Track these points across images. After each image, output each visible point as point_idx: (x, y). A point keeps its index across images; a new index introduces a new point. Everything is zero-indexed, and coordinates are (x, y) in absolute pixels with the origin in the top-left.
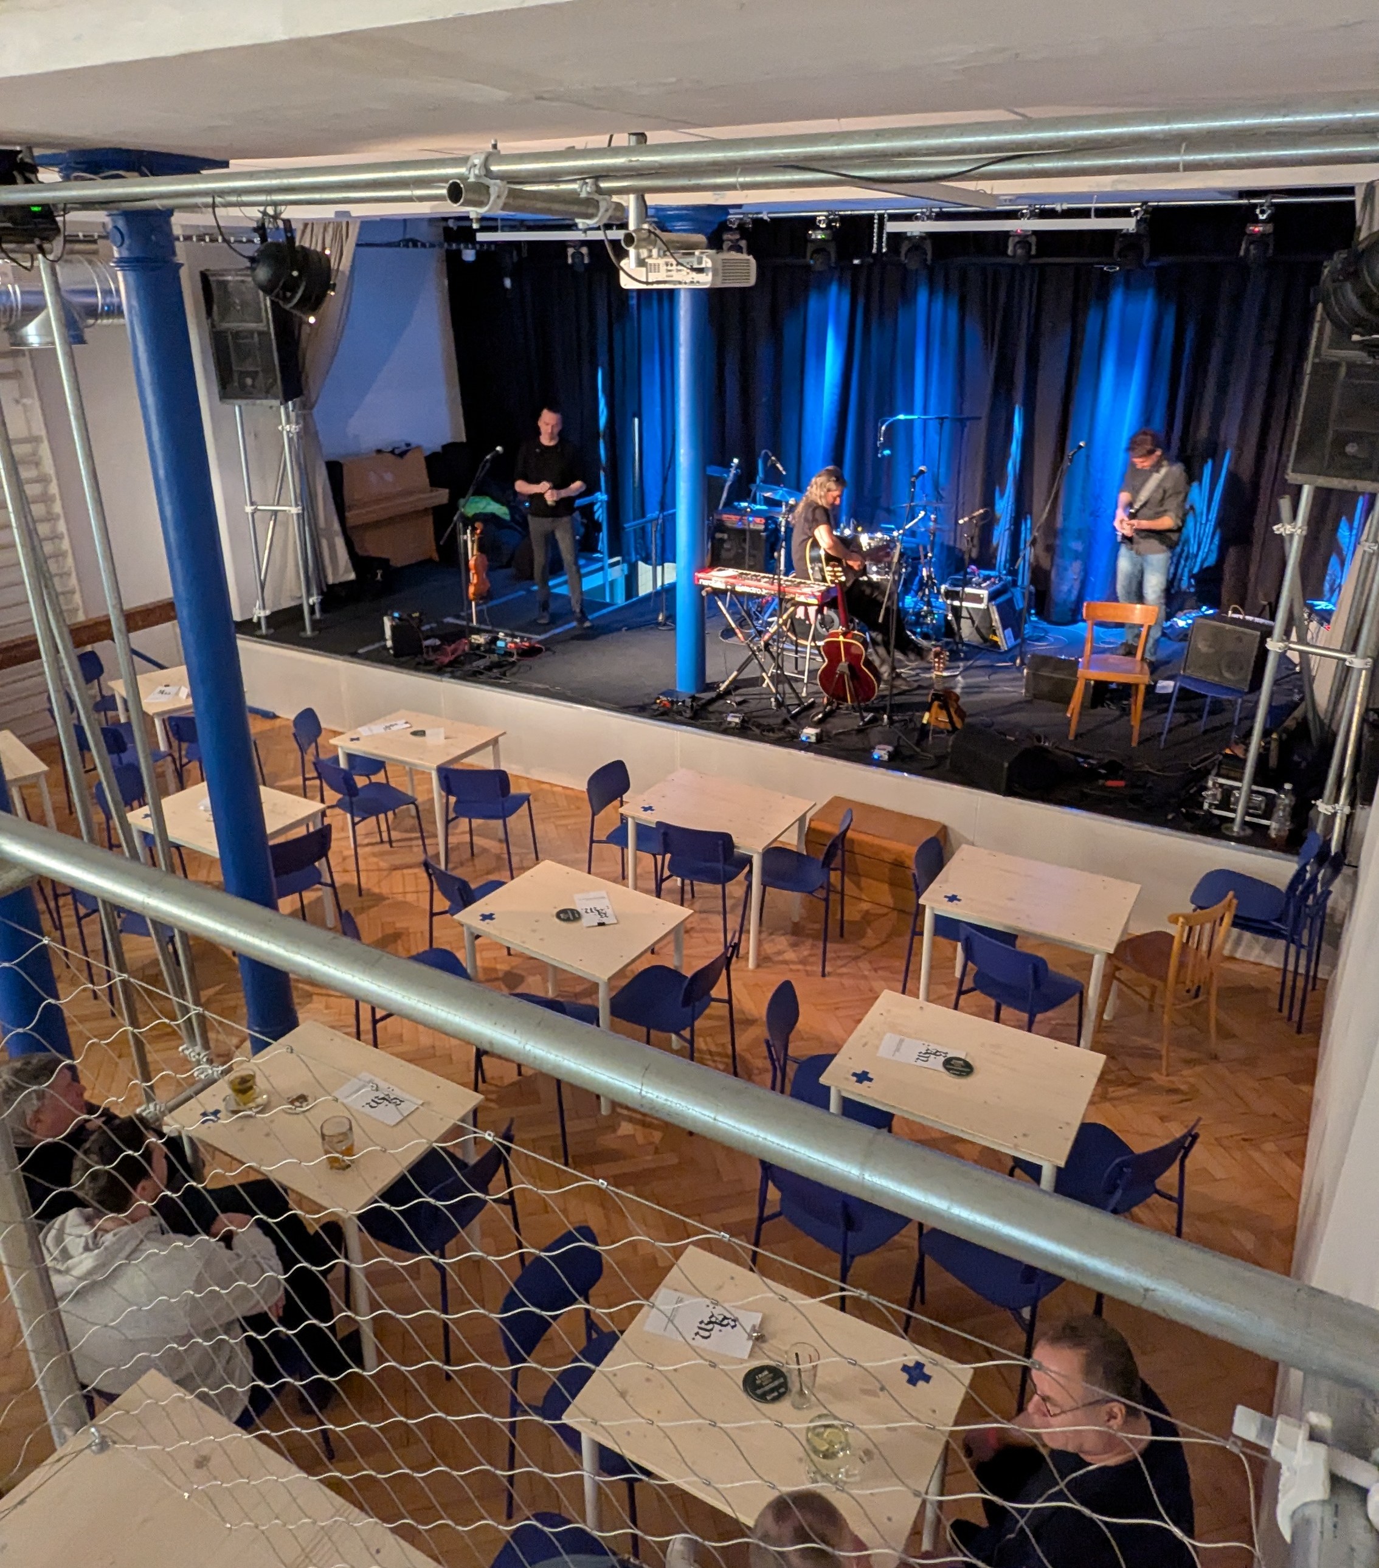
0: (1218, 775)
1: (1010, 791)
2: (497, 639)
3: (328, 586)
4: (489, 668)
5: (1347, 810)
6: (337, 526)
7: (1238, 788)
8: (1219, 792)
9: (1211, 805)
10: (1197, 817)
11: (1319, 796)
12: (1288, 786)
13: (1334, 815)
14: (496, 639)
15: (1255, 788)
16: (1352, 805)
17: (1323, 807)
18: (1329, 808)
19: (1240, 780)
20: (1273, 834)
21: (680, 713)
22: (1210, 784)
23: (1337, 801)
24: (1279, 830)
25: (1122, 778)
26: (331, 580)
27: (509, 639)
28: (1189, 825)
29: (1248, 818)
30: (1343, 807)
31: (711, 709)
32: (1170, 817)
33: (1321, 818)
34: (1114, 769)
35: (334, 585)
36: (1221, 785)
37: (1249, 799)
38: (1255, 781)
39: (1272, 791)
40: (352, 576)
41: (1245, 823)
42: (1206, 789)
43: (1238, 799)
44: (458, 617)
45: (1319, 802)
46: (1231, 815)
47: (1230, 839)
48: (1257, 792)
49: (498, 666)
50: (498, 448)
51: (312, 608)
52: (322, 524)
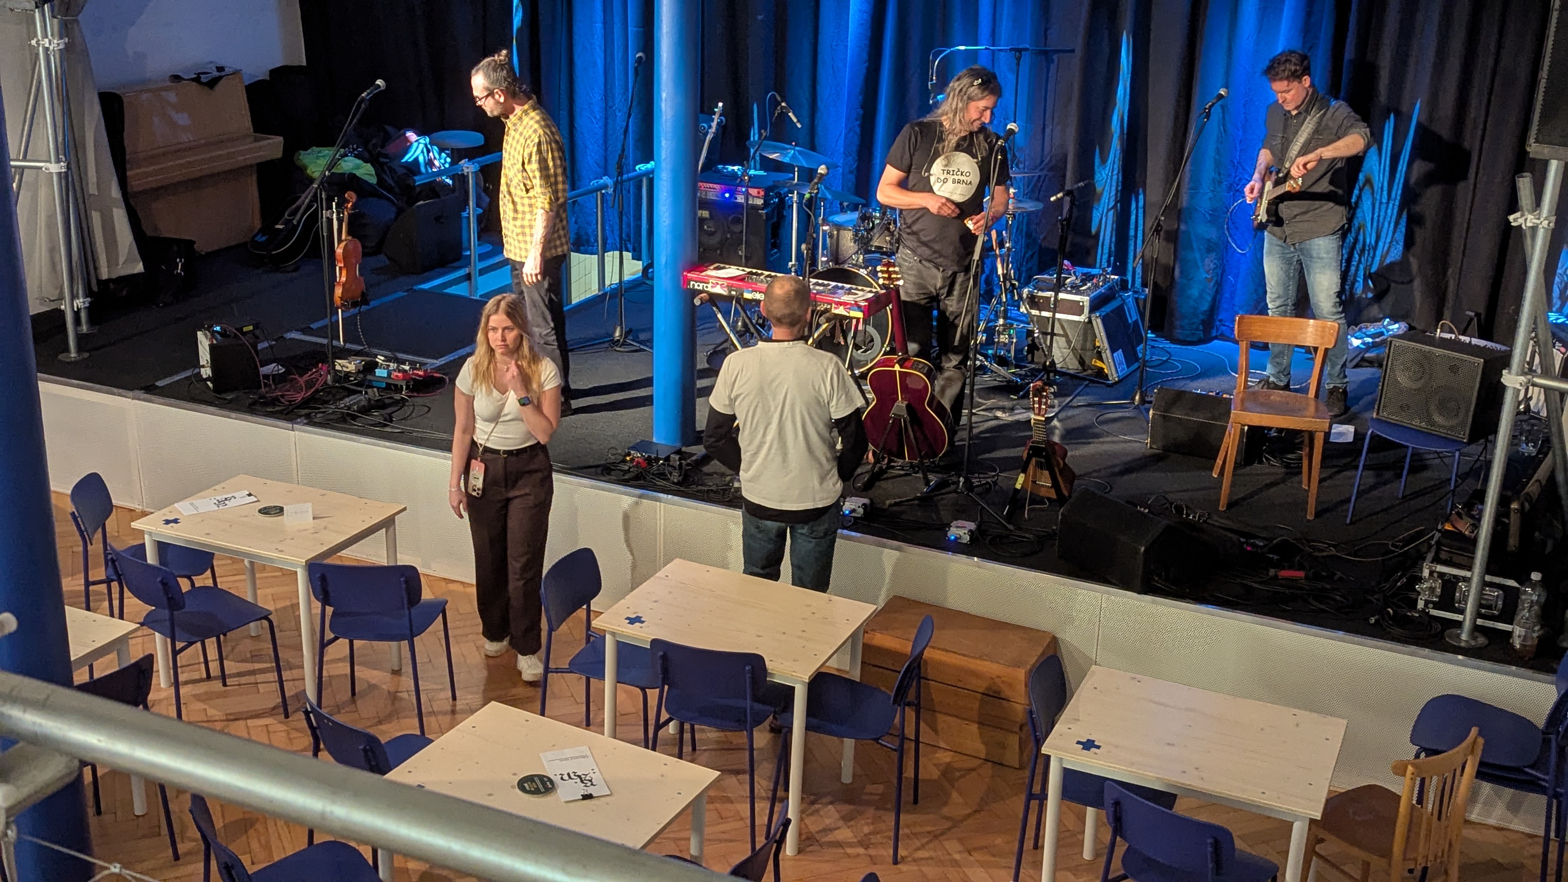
0: (1437, 560)
1: (1147, 588)
2: (376, 365)
3: (99, 282)
4: (366, 410)
6: (115, 192)
7: (1466, 580)
8: (1438, 584)
9: (1427, 602)
10: (1411, 619)
12: (1536, 576)
14: (371, 367)
15: (1488, 578)
19: (1470, 568)
20: (1518, 645)
21: (662, 475)
22: (1426, 573)
24: (1525, 638)
25: (1301, 567)
26: (104, 275)
27: (393, 366)
28: (1397, 631)
29: (1479, 622)
31: (706, 469)
32: (1373, 622)
34: (1286, 553)
35: (109, 281)
36: (1441, 575)
37: (1481, 594)
38: (1490, 568)
39: (1512, 583)
40: (139, 268)
41: (1477, 629)
42: (1420, 579)
43: (1465, 598)
44: (306, 331)
46: (1459, 617)
47: (1457, 650)
48: (1491, 585)
49: (380, 405)
50: (379, 82)
51: (77, 314)
52: (92, 189)
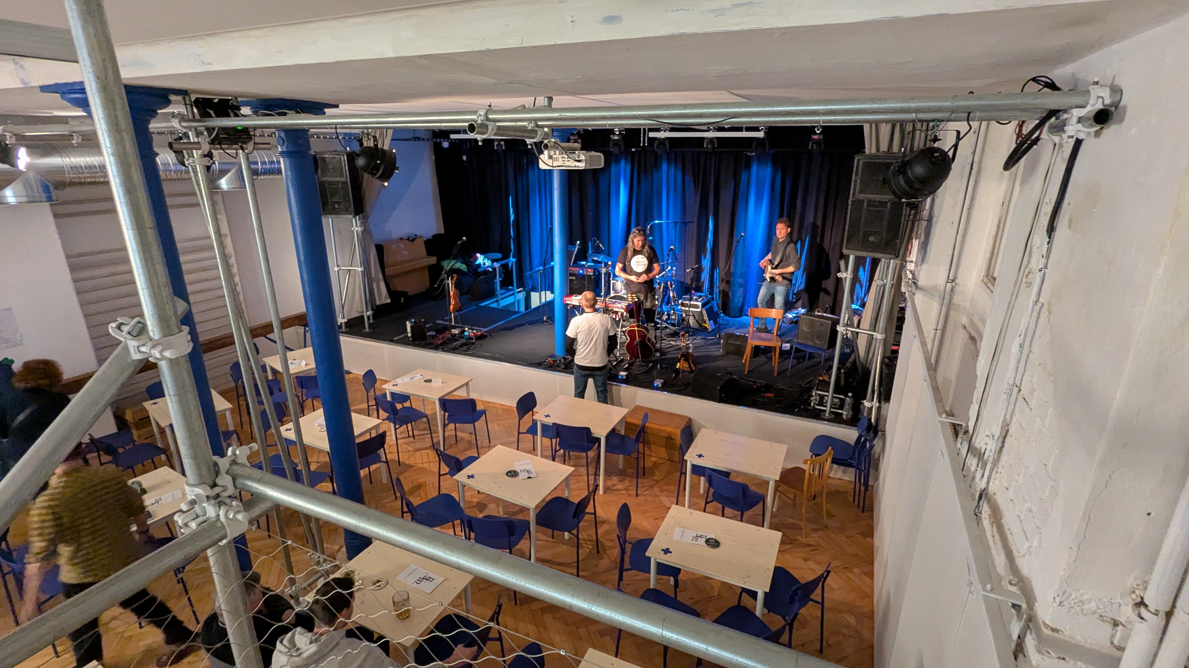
0: (817, 389)
1: (721, 400)
2: (465, 331)
3: (377, 306)
4: (461, 346)
5: (877, 405)
6: (381, 277)
7: (827, 396)
8: (818, 398)
9: (814, 404)
10: (808, 410)
11: (865, 398)
12: (850, 394)
13: (872, 407)
14: (464, 331)
15: (835, 395)
16: (880, 402)
17: (867, 404)
18: (870, 404)
19: (828, 392)
20: (845, 417)
21: (558, 366)
22: (814, 394)
23: (873, 400)
24: (847, 415)
25: (772, 393)
26: (378, 303)
27: (470, 331)
28: (805, 413)
29: (832, 410)
30: (875, 403)
32: (796, 410)
33: (866, 409)
34: (767, 388)
35: (379, 305)
36: (819, 394)
37: (832, 401)
38: (835, 392)
39: (842, 397)
40: (389, 301)
41: (831, 412)
42: (812, 396)
43: (827, 402)
44: (443, 320)
45: (864, 401)
46: (825, 409)
47: (824, 420)
48: (836, 398)
49: (466, 344)
50: (464, 238)
51: (368, 317)
52: (373, 275)
